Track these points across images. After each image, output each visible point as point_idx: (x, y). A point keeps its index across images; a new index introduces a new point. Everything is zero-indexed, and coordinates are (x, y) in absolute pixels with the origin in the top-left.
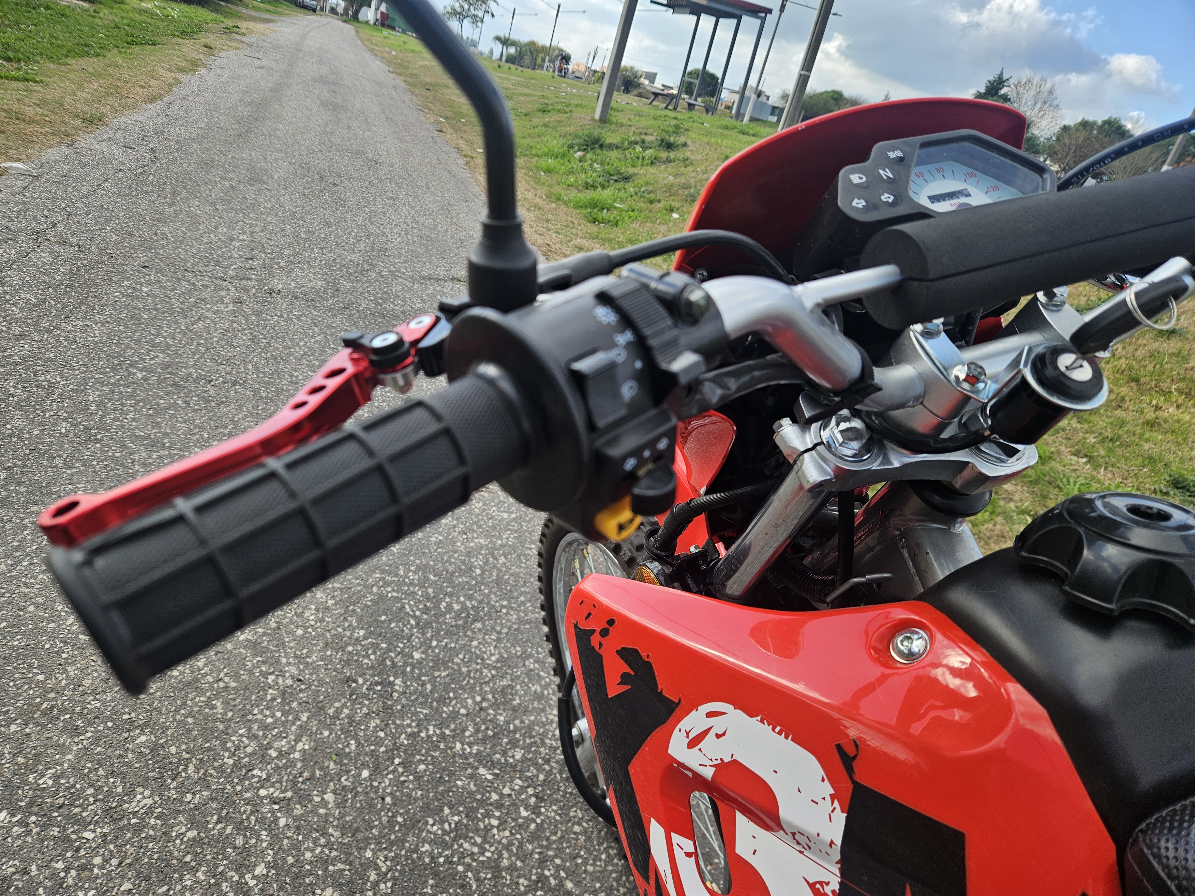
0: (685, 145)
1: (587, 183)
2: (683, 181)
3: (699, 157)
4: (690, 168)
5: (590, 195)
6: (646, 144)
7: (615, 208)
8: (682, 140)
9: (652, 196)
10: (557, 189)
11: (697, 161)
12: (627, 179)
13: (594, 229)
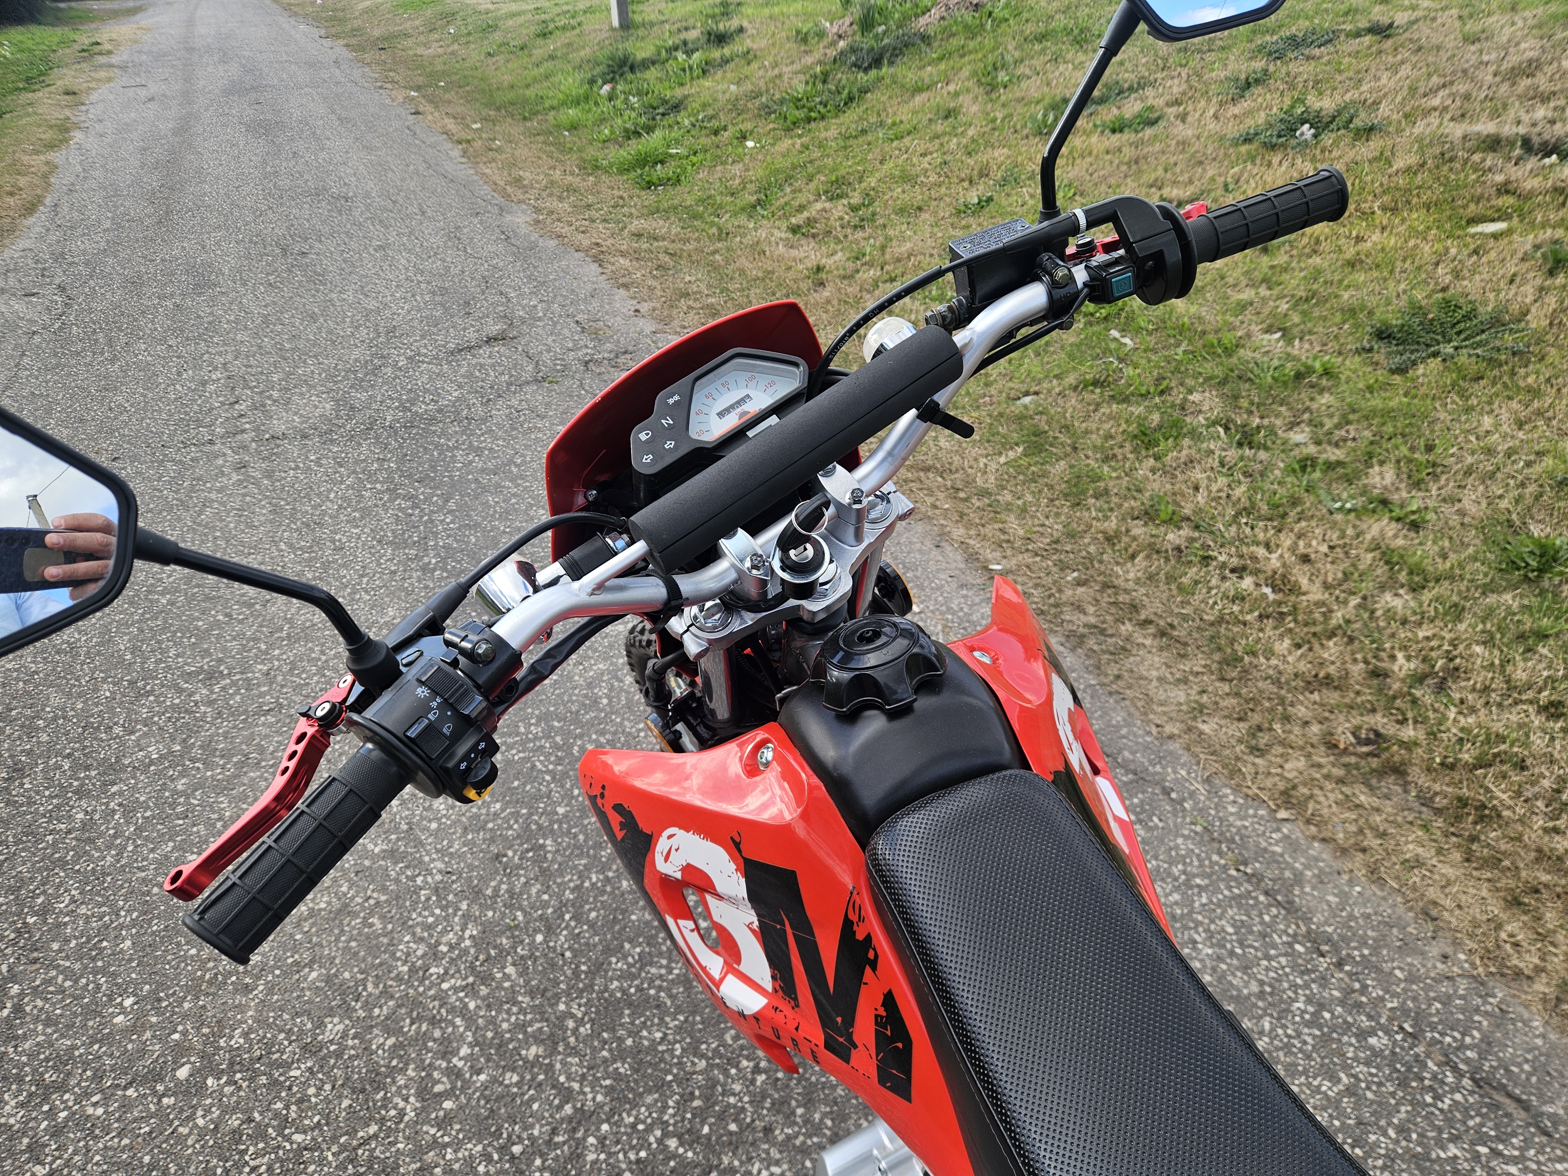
0: (741, 30)
1: (626, 130)
2: (750, 87)
3: (763, 43)
4: (755, 65)
5: (636, 147)
6: (690, 45)
7: (671, 156)
8: (734, 23)
9: (715, 124)
10: (591, 152)
11: (761, 50)
12: (677, 107)
13: (649, 198)
